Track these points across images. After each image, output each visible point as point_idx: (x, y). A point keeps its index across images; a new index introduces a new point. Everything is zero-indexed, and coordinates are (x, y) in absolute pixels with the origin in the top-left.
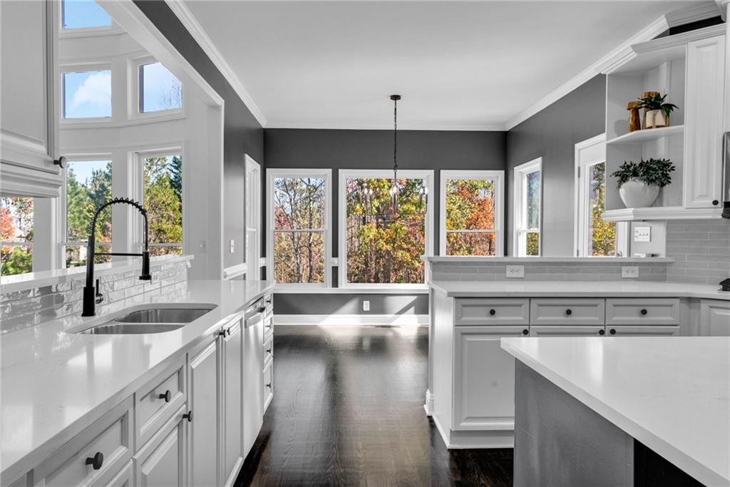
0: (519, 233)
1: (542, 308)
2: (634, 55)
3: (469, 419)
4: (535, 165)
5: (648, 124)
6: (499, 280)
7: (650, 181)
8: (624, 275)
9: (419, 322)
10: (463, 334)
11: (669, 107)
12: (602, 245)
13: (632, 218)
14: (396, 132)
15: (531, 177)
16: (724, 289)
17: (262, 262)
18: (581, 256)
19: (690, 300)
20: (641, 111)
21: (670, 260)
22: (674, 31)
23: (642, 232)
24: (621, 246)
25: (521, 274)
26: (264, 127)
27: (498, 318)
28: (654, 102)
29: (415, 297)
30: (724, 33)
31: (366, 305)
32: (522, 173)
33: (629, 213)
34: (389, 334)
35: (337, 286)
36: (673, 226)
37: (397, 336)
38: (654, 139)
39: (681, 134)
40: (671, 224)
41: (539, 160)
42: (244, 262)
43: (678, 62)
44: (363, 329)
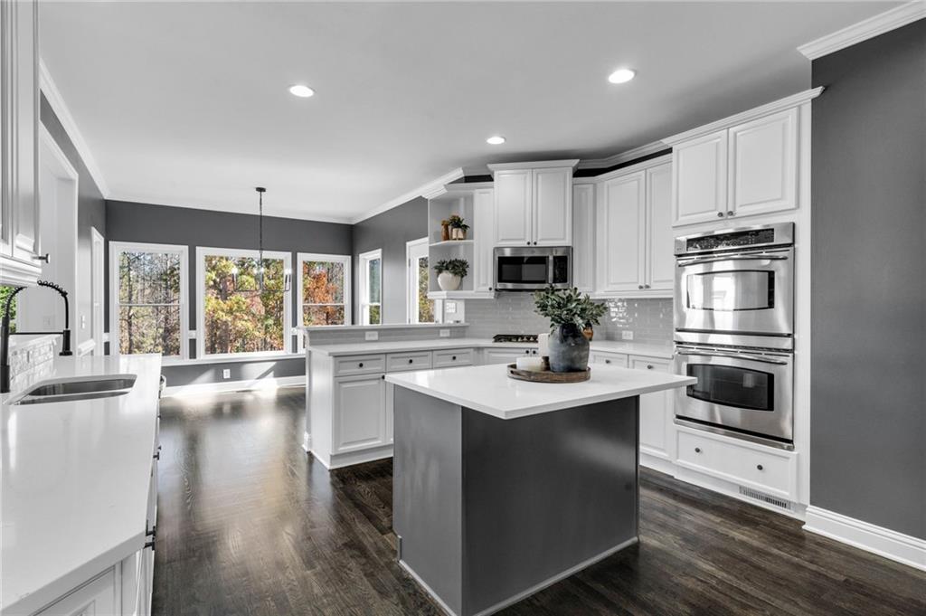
0: (363, 306)
1: (393, 360)
2: (445, 191)
3: (345, 444)
4: (377, 254)
5: (454, 237)
6: (360, 342)
7: (456, 274)
8: (441, 335)
9: (278, 384)
10: (340, 383)
11: (466, 227)
12: (426, 315)
13: (445, 297)
14: (261, 216)
15: (373, 262)
16: (496, 341)
17: (105, 337)
18: (411, 323)
19: (479, 349)
20: (450, 227)
21: (467, 324)
22: (468, 179)
23: (451, 306)
24: (438, 316)
25: (376, 338)
26: (105, 198)
27: (366, 368)
28: (457, 223)
29: (274, 363)
30: (492, 187)
31: (227, 373)
32: (365, 259)
33: (443, 294)
34: (248, 397)
35: (195, 357)
36: (469, 303)
37: (256, 399)
38: (457, 246)
39: (472, 244)
40: (467, 302)
41: (380, 250)
42: (92, 337)
43: (469, 199)
44: (220, 396)
